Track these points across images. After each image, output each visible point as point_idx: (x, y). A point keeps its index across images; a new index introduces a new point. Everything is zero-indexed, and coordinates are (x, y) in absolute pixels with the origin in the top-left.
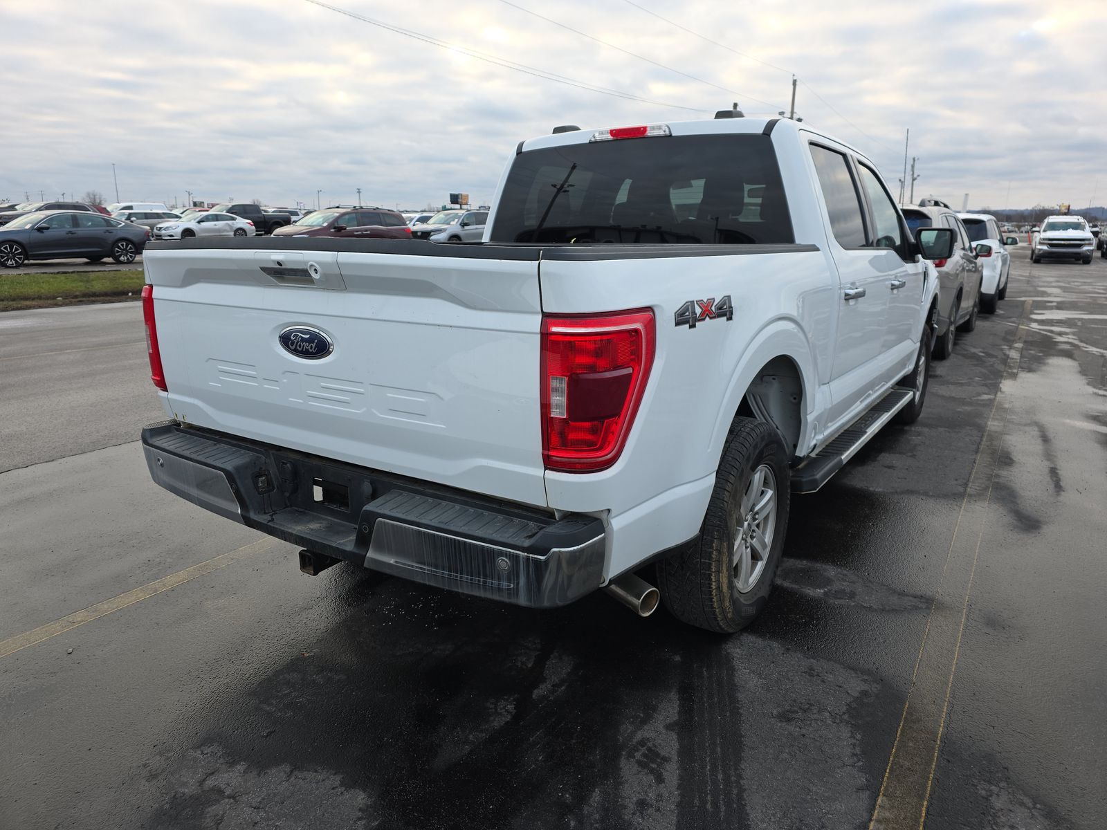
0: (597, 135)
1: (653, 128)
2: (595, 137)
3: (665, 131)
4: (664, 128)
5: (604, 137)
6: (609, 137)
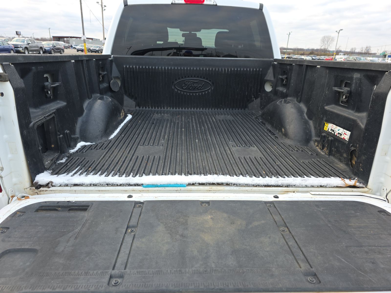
1: (207, 0)
2: (175, 1)
3: (214, 3)
4: (213, 1)
5: (180, 2)
6: (183, 2)
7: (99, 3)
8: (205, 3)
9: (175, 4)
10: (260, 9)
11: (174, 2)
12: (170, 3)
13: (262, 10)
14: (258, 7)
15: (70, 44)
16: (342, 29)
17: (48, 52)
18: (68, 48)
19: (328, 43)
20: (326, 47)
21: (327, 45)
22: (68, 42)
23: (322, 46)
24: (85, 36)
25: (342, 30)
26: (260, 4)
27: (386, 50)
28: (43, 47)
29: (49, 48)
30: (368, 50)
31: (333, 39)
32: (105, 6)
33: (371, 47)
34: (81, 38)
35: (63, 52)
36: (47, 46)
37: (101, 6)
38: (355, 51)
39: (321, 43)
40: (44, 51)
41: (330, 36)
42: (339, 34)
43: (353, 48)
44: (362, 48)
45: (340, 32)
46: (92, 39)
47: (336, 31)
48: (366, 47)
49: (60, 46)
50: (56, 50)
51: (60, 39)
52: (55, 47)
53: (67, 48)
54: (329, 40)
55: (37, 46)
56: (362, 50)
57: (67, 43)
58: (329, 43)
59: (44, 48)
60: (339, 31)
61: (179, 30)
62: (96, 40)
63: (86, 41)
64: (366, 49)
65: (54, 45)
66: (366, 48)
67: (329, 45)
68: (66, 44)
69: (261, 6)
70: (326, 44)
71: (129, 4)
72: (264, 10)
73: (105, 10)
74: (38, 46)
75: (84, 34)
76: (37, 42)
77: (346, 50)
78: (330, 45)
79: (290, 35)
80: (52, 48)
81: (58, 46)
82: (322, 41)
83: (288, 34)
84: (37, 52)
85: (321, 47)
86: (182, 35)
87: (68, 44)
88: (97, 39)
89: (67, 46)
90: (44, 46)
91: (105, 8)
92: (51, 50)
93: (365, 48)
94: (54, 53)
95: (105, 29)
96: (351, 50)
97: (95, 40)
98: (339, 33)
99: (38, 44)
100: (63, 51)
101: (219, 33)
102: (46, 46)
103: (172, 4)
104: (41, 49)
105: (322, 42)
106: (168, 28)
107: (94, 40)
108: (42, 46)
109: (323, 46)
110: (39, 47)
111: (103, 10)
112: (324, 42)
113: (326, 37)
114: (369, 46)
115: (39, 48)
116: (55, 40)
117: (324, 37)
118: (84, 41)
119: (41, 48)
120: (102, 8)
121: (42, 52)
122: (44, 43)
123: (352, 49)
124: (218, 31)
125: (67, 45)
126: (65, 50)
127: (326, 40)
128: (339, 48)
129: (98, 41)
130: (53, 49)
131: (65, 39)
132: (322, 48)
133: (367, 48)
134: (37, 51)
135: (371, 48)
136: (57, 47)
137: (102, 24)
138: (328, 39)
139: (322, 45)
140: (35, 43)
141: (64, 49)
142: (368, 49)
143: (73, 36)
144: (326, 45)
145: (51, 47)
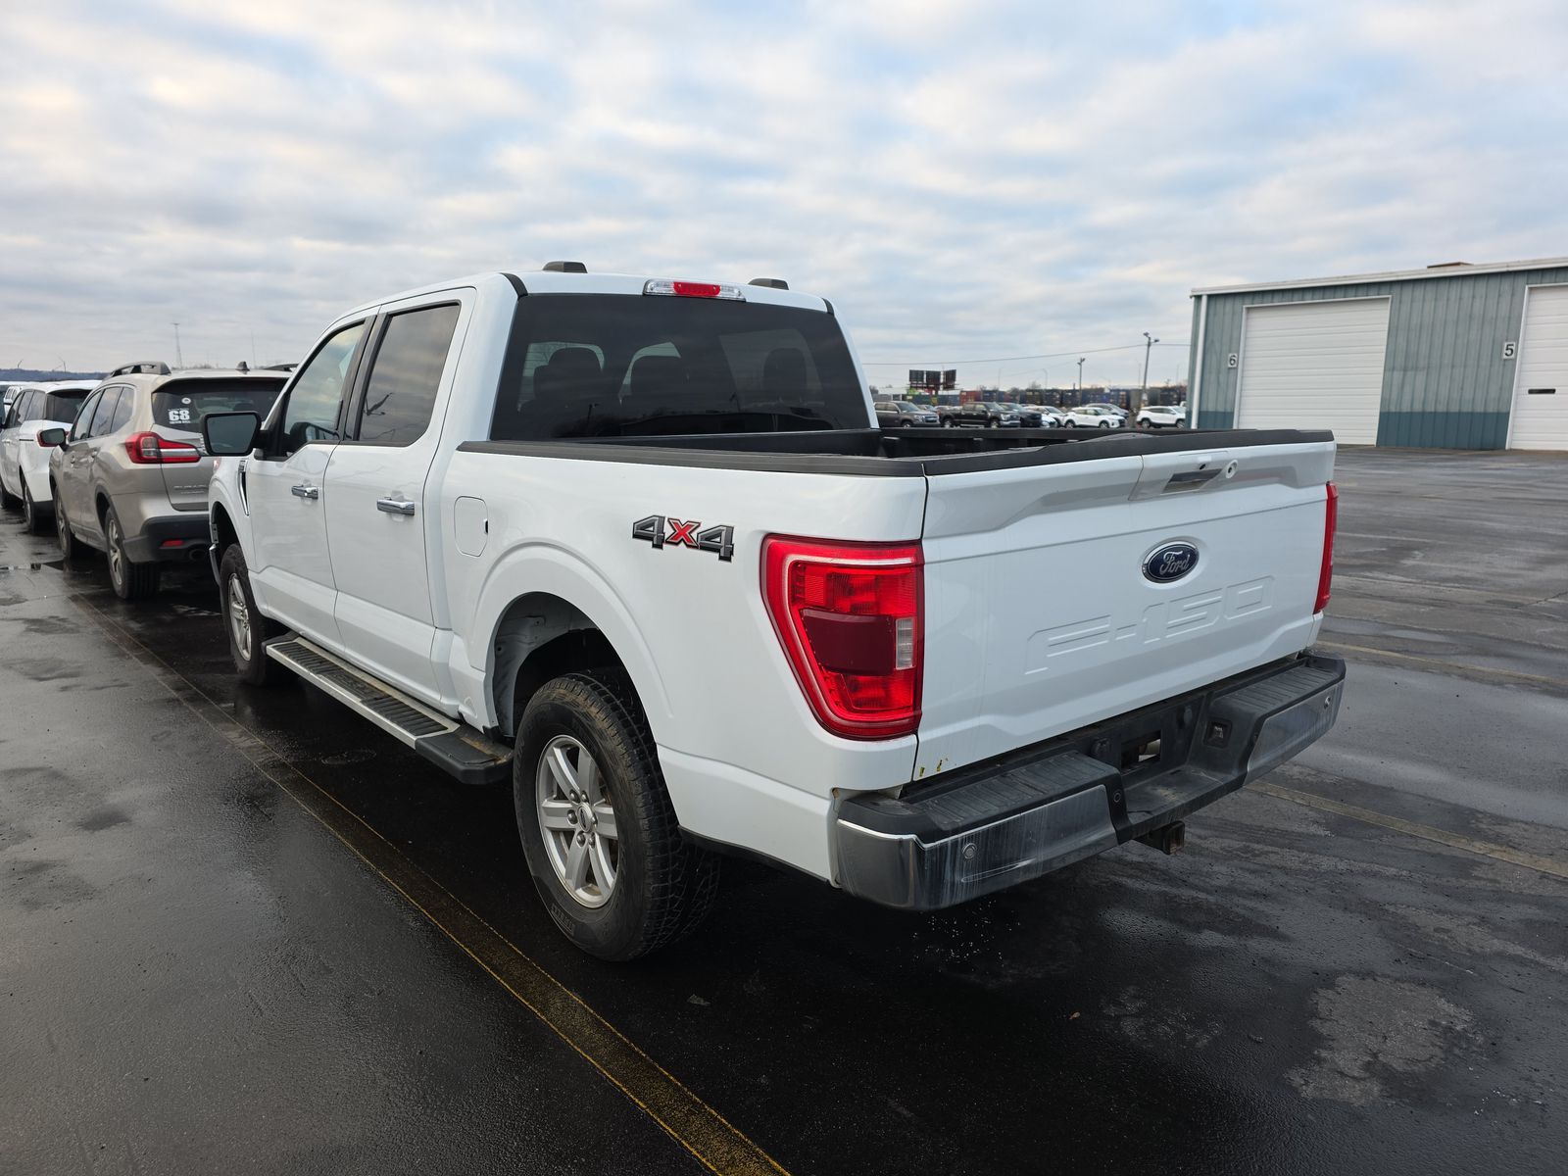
2: (651, 289)
3: (738, 295)
4: (736, 291)
5: (663, 291)
6: (672, 291)
8: (721, 295)
10: (828, 313)
11: (648, 291)
13: (833, 315)
14: (825, 309)
71: (530, 290)
72: (836, 317)
103: (645, 294)
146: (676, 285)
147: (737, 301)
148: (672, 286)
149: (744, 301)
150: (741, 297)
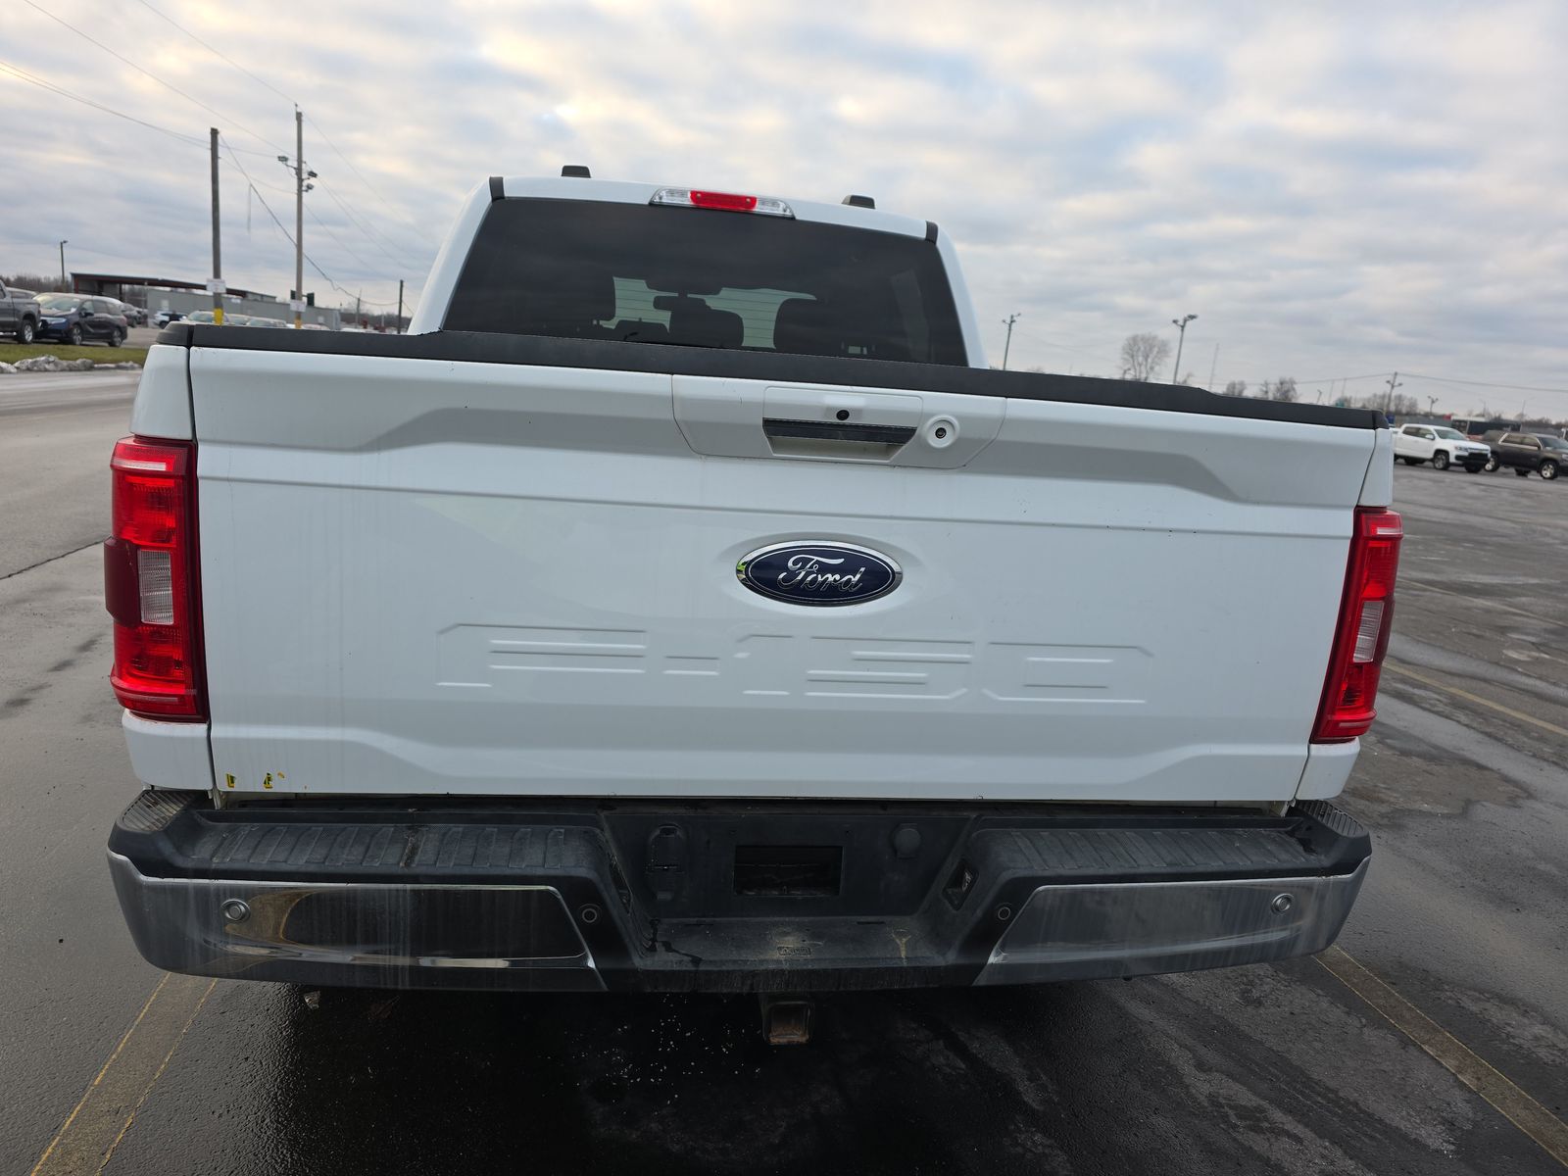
0: (664, 193)
1: (764, 202)
2: (661, 198)
3: (785, 211)
4: (782, 205)
5: (677, 201)
6: (687, 201)
7: (289, 163)
8: (758, 209)
9: (661, 206)
10: (927, 239)
11: (657, 200)
12: (646, 202)
13: (934, 242)
14: (922, 234)
15: (146, 308)
16: (1192, 314)
17: (58, 335)
18: (139, 323)
19: (1146, 360)
20: (1140, 372)
21: (1146, 366)
22: (136, 300)
23: (1129, 369)
24: (223, 282)
25: (1192, 317)
26: (927, 223)
27: (1348, 394)
28: (36, 314)
29: (64, 320)
30: (1288, 391)
31: (1163, 349)
32: (312, 174)
33: (1295, 383)
34: (203, 287)
35: (119, 339)
36: (54, 311)
37: (294, 172)
38: (1241, 392)
39: (1125, 359)
40: (42, 332)
41: (1155, 338)
42: (1182, 330)
43: (1236, 382)
44: (1266, 384)
45: (1188, 323)
46: (242, 294)
47: (1175, 322)
48: (1278, 381)
49: (109, 313)
50: (92, 330)
51: (106, 287)
52: (89, 317)
53: (135, 324)
54: (1151, 349)
55: (14, 310)
56: (1266, 392)
57: (134, 305)
58: (1153, 362)
59: (42, 318)
60: (1185, 321)
61: (645, 285)
62: (259, 298)
63: (223, 301)
64: (1278, 390)
65: (84, 309)
66: (1279, 386)
67: (1152, 368)
68: (130, 306)
69: (932, 230)
70: (1140, 365)
71: (507, 193)
72: (939, 244)
73: (309, 187)
74: (20, 307)
75: (217, 274)
76: (11, 292)
77: (1210, 387)
78: (1157, 368)
79: (1014, 325)
80: (77, 319)
81: (104, 312)
82: (1128, 353)
83: (1008, 321)
84: (12, 332)
85: (1125, 372)
86: (653, 300)
87: (137, 309)
88: (262, 296)
89: (135, 313)
90: (43, 311)
91: (312, 181)
92: (71, 326)
93: (1275, 384)
94: (83, 340)
95: (305, 261)
96: (1228, 389)
97: (255, 300)
98: (1183, 327)
99: (15, 300)
100: (124, 335)
101: (787, 303)
102: (50, 312)
103: (651, 204)
104: (28, 321)
105: (1126, 356)
106: (615, 278)
107: (250, 297)
108: (32, 308)
109: (1132, 372)
110: (22, 314)
111: (304, 188)
112: (1132, 357)
113: (1142, 339)
114: (1290, 379)
115: (22, 316)
116: (80, 288)
117: (1135, 339)
118: (217, 301)
119: (30, 318)
120: (300, 180)
121: (31, 334)
122: (41, 298)
123: (1232, 386)
124: (787, 298)
125: (134, 311)
126: (130, 331)
127: (1139, 348)
128: (1185, 381)
129: (266, 302)
130: (77, 324)
131: (126, 287)
132: (1129, 377)
133: (1282, 384)
134: (10, 329)
135: (1296, 386)
136: (96, 315)
137: (295, 240)
138: (1148, 348)
139: (1126, 368)
140: (5, 296)
141: (125, 328)
142: (1286, 387)
143: (160, 277)
144: (1143, 368)
145: (73, 314)
146: (694, 194)
147: (783, 218)
148: (689, 195)
149: (793, 218)
150: (788, 213)
